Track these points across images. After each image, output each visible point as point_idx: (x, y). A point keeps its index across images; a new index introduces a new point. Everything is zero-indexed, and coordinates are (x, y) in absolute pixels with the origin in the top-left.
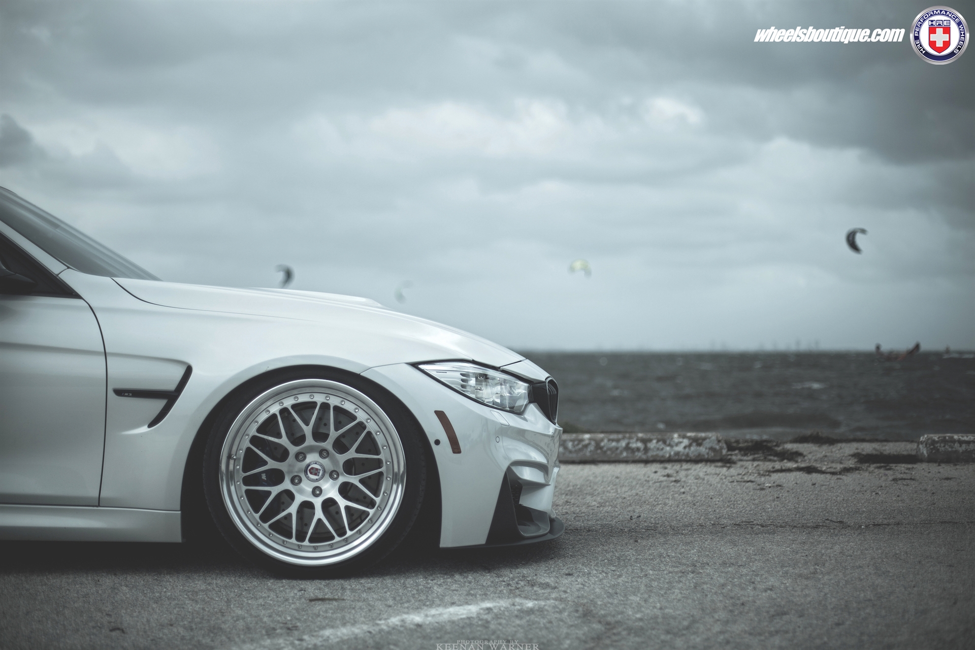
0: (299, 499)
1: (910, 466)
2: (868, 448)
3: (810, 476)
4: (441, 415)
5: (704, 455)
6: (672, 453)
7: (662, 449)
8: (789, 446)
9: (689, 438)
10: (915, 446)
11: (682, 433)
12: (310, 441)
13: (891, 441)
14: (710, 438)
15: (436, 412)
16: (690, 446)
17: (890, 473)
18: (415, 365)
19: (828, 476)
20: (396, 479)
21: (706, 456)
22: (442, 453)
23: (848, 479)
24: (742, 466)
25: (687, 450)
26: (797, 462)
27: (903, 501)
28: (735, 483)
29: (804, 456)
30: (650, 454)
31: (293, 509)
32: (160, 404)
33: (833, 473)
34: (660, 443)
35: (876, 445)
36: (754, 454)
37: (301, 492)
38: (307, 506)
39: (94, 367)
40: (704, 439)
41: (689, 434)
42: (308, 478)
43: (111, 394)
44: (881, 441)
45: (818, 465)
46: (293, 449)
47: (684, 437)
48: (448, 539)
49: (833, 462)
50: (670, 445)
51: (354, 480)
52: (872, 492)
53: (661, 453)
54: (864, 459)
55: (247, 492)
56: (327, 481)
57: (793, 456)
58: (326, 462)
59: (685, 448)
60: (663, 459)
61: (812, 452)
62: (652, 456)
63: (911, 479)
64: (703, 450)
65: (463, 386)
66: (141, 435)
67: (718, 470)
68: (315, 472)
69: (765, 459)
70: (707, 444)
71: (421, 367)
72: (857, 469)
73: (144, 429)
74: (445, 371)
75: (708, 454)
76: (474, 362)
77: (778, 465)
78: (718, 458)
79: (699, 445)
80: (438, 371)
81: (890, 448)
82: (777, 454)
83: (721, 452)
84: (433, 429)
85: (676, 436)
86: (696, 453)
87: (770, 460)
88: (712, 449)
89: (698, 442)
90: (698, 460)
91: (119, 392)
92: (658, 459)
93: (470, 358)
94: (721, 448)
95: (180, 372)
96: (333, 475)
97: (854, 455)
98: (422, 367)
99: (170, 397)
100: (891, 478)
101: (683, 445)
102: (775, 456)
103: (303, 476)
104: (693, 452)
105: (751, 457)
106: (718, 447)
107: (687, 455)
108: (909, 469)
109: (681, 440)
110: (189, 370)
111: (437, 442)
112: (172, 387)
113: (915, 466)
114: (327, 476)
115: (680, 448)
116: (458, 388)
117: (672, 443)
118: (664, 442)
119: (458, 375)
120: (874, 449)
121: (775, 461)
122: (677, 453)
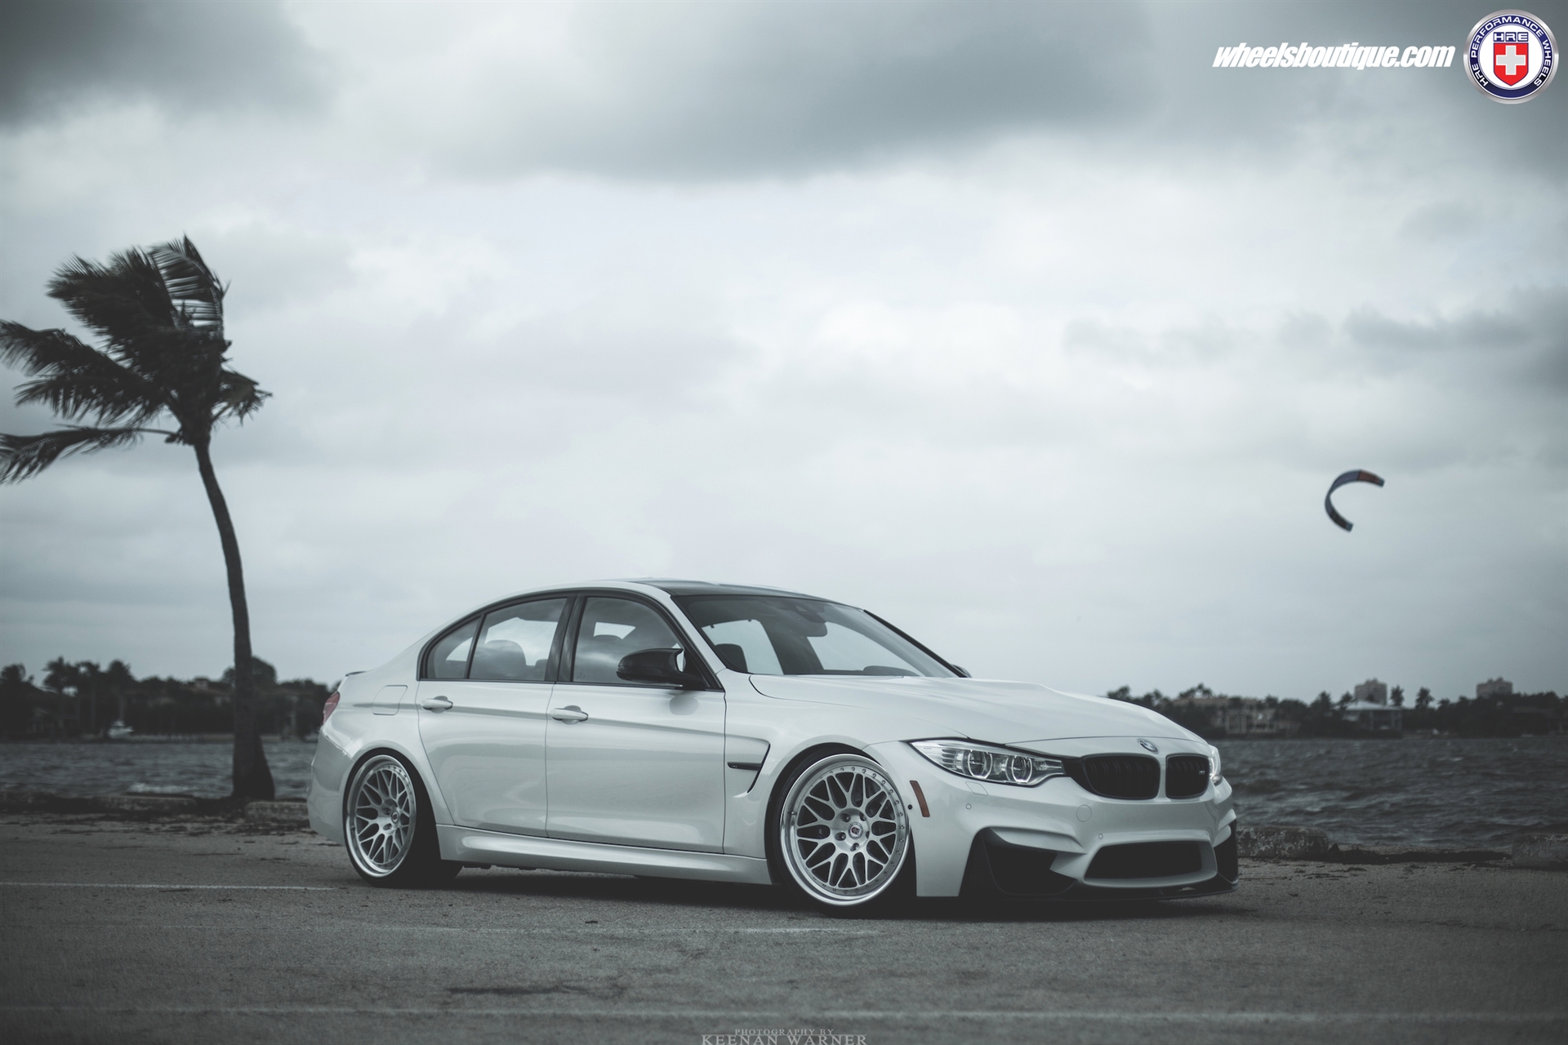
0: (838, 851)
4: (915, 785)
15: (911, 782)
18: (909, 743)
22: (914, 816)
31: (832, 859)
32: (753, 774)
37: (841, 847)
38: (843, 858)
39: (715, 745)
42: (850, 835)
43: (726, 765)
46: (837, 810)
51: (877, 839)
55: (799, 841)
56: (863, 840)
58: (865, 824)
65: (947, 762)
66: (743, 798)
73: (745, 794)
74: (929, 748)
76: (969, 740)
80: (925, 748)
84: (907, 796)
91: (731, 765)
95: (763, 749)
96: (865, 834)
98: (914, 744)
99: (757, 768)
103: (847, 833)
110: (768, 747)
111: (910, 807)
112: (759, 760)
114: (862, 835)
116: (942, 763)
119: (944, 751)
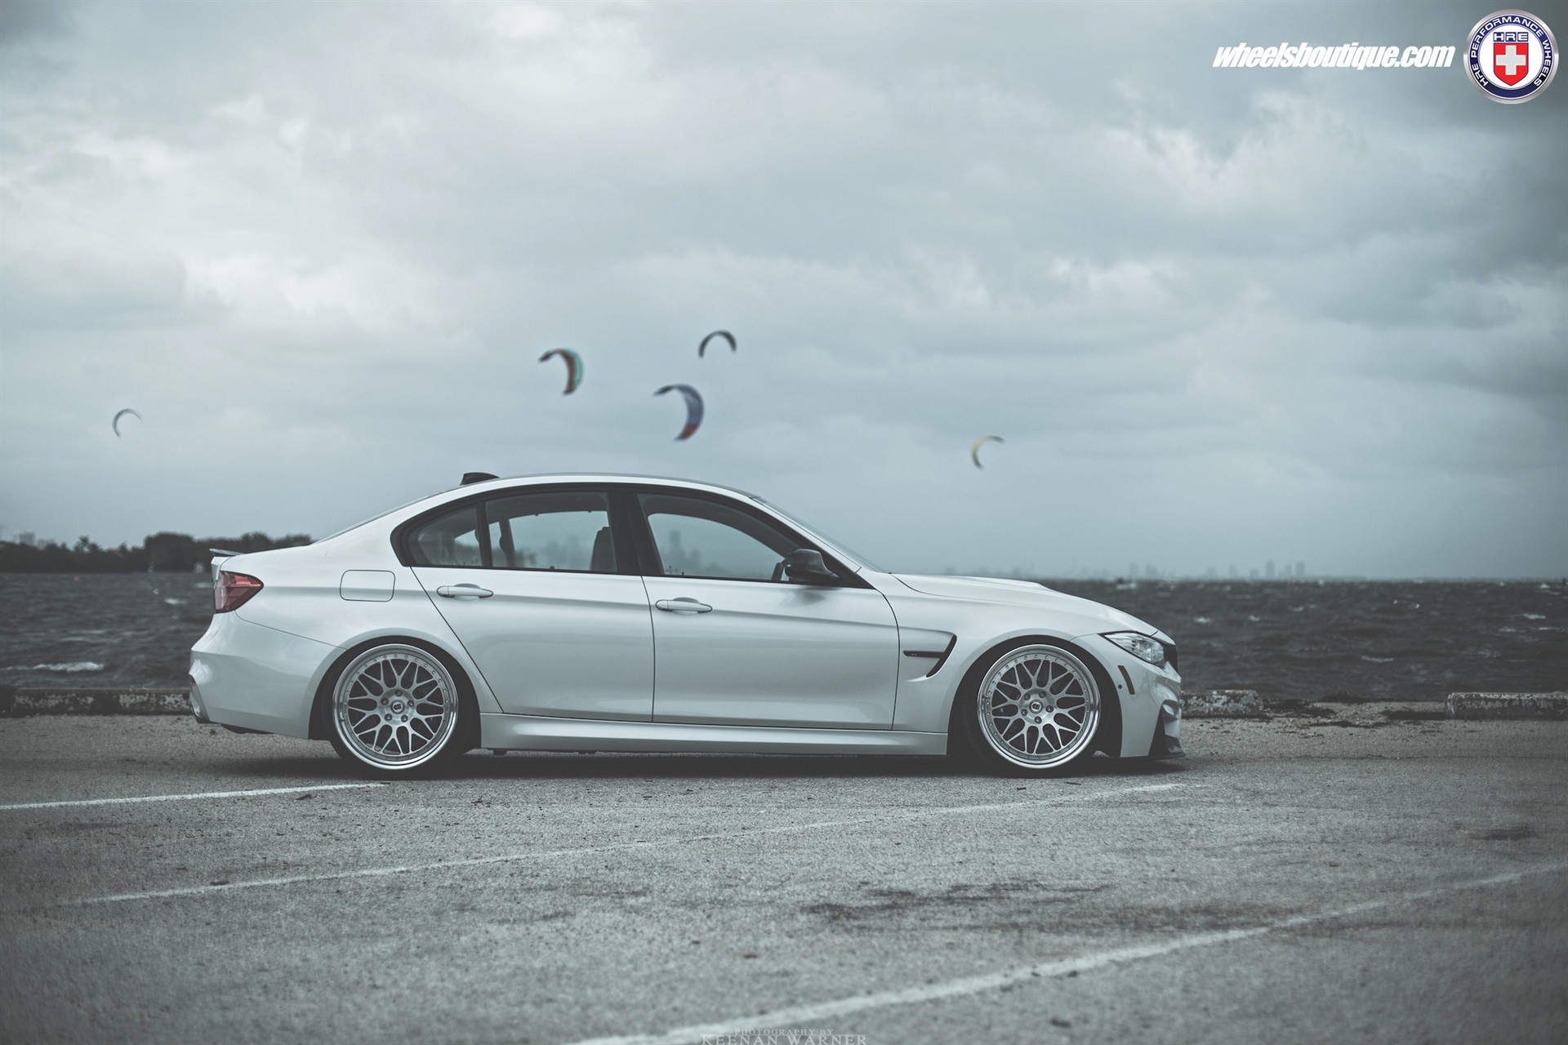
1: (1437, 722)
2: (1397, 706)
3: (1346, 729)
4: (1122, 668)
5: (1241, 711)
6: (1211, 709)
7: (1202, 705)
8: (1318, 705)
9: (1227, 695)
10: (1442, 705)
11: (1221, 691)
12: (1035, 686)
13: (1420, 701)
14: (1247, 695)
15: (1119, 667)
16: (1229, 702)
17: (1419, 727)
18: (1103, 635)
19: (1362, 729)
20: (1093, 708)
21: (1244, 712)
22: (1123, 694)
23: (1380, 731)
24: (1279, 721)
25: (1225, 706)
26: (1329, 718)
27: (1430, 745)
28: (1280, 734)
29: (1336, 714)
30: (1190, 710)
31: (1024, 732)
32: (935, 661)
33: (1367, 727)
34: (1200, 699)
35: (1405, 704)
36: (1287, 711)
37: (1028, 720)
38: (1033, 730)
39: (891, 636)
40: (1242, 696)
41: (1227, 691)
42: (1032, 711)
43: (902, 653)
44: (1410, 701)
45: (1350, 721)
46: (1023, 692)
47: (1223, 694)
48: (1125, 753)
49: (1364, 718)
50: (1209, 702)
51: (1065, 712)
52: (1403, 740)
53: (1201, 709)
54: (1393, 717)
55: (995, 720)
56: (1044, 713)
57: (1326, 713)
58: (1043, 700)
59: (1223, 704)
60: (1202, 715)
61: (1343, 710)
62: (1192, 712)
63: (1438, 731)
64: (1240, 706)
65: (1133, 649)
66: (922, 682)
67: (1259, 724)
68: (1036, 707)
69: (1299, 716)
70: (1244, 700)
71: (1107, 636)
72: (1388, 724)
73: (924, 678)
74: (1121, 639)
75: (1245, 710)
76: (1137, 632)
77: (1313, 721)
78: (1255, 714)
79: (1237, 701)
80: (1117, 639)
81: (1418, 707)
82: (1308, 711)
83: (1258, 708)
84: (1117, 678)
85: (1215, 693)
86: (1234, 710)
87: (1303, 717)
88: (1249, 705)
89: (1235, 698)
90: (1237, 715)
91: (907, 653)
92: (1198, 715)
93: (1135, 630)
94: (1258, 705)
95: (947, 640)
96: (1050, 709)
97: (1384, 713)
99: (942, 657)
100: (1419, 731)
101: (1222, 701)
102: (1307, 713)
103: (1029, 710)
104: (1231, 708)
105: (1284, 714)
106: (1255, 704)
107: (1226, 711)
108: (1437, 724)
109: (1220, 697)
110: (954, 639)
111: (1120, 687)
112: (943, 650)
113: (1442, 722)
114: (1044, 709)
115: (1219, 705)
116: (1131, 650)
117: (1211, 699)
118: (1204, 699)
119: (1130, 641)
120: (1404, 707)
121: (1308, 718)
122: (1216, 709)
